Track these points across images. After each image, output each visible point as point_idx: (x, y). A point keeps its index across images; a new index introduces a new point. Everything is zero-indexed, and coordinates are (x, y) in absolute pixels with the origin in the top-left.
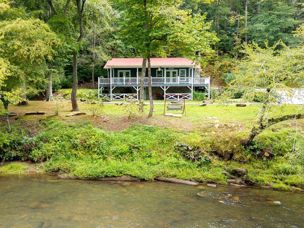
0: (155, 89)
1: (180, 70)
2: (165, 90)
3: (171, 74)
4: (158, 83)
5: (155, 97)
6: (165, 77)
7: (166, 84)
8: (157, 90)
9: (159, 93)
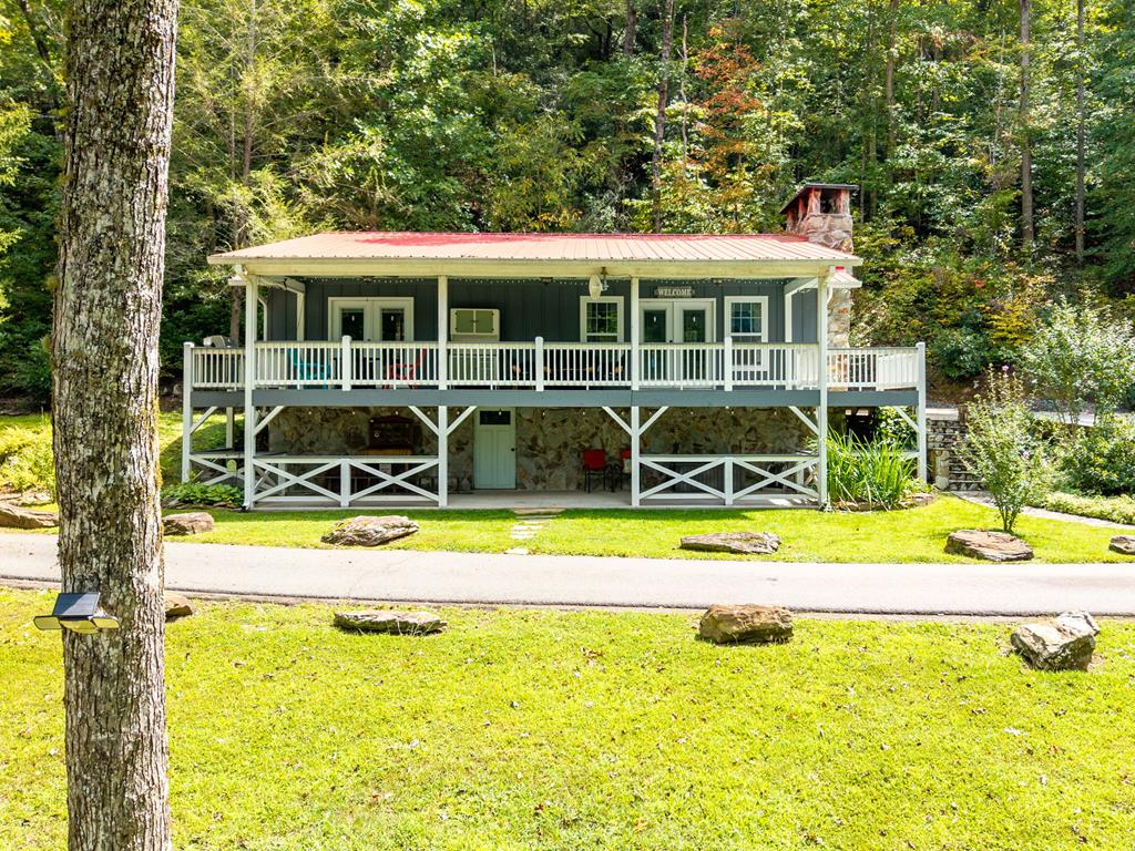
0: (576, 423)
1: (729, 301)
2: (635, 431)
3: (675, 326)
4: (587, 383)
5: (574, 474)
6: (637, 347)
7: (643, 389)
8: (584, 426)
9: (599, 447)
